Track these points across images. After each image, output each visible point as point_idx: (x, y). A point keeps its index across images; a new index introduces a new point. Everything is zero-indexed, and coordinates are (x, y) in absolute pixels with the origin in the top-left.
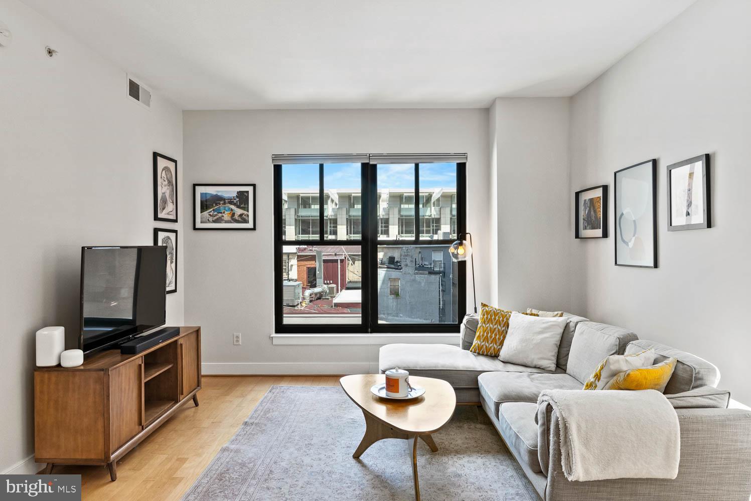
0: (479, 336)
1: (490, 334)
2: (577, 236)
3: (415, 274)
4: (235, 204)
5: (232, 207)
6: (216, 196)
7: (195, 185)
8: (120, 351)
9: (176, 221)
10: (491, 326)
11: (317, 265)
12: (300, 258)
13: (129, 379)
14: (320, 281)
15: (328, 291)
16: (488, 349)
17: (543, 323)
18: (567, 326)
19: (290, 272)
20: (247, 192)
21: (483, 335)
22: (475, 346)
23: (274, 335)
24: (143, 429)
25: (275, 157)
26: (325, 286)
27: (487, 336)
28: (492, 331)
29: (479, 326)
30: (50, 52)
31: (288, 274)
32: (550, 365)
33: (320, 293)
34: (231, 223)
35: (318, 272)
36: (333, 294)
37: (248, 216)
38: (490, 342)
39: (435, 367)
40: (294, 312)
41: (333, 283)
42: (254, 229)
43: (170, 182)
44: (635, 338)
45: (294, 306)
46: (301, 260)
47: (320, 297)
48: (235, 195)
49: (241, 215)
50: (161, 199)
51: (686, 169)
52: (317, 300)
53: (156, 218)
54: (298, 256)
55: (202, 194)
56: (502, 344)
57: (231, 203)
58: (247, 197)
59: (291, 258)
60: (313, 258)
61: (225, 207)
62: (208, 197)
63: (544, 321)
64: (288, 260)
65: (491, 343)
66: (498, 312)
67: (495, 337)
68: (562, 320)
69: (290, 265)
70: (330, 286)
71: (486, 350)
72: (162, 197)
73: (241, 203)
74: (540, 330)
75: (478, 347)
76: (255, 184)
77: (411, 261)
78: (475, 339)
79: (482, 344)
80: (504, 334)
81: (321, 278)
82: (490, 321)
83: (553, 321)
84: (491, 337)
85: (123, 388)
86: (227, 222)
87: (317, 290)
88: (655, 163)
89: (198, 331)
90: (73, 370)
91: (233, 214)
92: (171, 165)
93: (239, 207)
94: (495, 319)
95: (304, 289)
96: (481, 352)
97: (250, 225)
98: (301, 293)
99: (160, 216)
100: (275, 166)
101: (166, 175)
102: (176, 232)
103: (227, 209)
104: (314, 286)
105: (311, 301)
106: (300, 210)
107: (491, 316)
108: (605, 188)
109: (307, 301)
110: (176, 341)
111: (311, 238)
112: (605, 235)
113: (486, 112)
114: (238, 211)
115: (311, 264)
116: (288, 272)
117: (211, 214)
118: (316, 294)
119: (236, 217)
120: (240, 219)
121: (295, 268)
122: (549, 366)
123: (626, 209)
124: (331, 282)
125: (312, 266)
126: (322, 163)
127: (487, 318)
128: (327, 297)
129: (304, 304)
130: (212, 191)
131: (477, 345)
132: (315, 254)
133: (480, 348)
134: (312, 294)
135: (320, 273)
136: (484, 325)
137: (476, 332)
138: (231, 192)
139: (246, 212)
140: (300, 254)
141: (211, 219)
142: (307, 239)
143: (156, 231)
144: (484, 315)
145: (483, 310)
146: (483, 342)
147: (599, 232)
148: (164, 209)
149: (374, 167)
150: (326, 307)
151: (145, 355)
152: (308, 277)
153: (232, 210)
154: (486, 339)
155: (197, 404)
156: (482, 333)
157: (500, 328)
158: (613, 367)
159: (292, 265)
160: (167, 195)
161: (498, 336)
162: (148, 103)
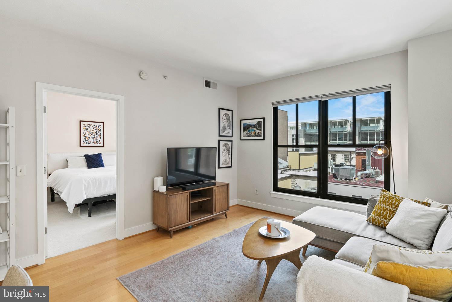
0: (375, 212)
1: (382, 212)
4: (256, 128)
5: (255, 129)
6: (249, 124)
7: (241, 120)
8: (182, 189)
9: (232, 136)
10: (384, 206)
11: (366, 157)
12: (357, 154)
13: (181, 200)
14: (369, 167)
15: (374, 173)
17: (423, 211)
19: (351, 161)
20: (261, 122)
21: (377, 211)
22: (370, 217)
23: (273, 192)
24: (189, 222)
25: (273, 103)
26: (372, 170)
27: (380, 212)
28: (385, 210)
29: (377, 204)
30: (165, 77)
31: (350, 163)
32: (422, 245)
33: (368, 174)
34: (254, 137)
35: (367, 162)
36: (378, 175)
37: (261, 133)
38: (381, 217)
39: (325, 225)
40: (349, 183)
41: (378, 169)
42: (264, 139)
43: (228, 120)
45: (350, 180)
46: (358, 155)
47: (368, 176)
48: (256, 123)
49: (258, 133)
50: (222, 128)
52: (366, 178)
53: (220, 136)
54: (356, 152)
55: (244, 124)
56: (390, 220)
57: (254, 127)
58: (261, 124)
59: (352, 154)
60: (365, 154)
61: (252, 129)
62: (246, 125)
63: (423, 209)
64: (350, 155)
65: (383, 218)
66: (393, 197)
67: (386, 215)
68: (441, 211)
69: (351, 157)
70: (376, 170)
71: (378, 222)
72: (223, 127)
73: (258, 128)
74: (418, 215)
75: (372, 219)
76: (264, 118)
78: (372, 213)
79: (376, 217)
81: (369, 166)
84: (383, 214)
85: (178, 203)
86: (252, 136)
87: (365, 172)
89: (228, 185)
90: (162, 193)
91: (255, 133)
92: (229, 113)
93: (257, 129)
94: (388, 201)
95: (357, 171)
96: (374, 223)
97: (262, 138)
98: (355, 173)
99: (221, 134)
100: (274, 108)
101: (226, 117)
102: (232, 141)
103: (253, 130)
104: (365, 169)
105: (362, 178)
106: (362, 127)
107: (386, 199)
109: (359, 178)
110: (212, 188)
111: (368, 143)
114: (257, 131)
115: (363, 157)
116: (350, 161)
117: (247, 133)
118: (366, 174)
119: (257, 134)
121: (354, 160)
122: (419, 245)
124: (377, 168)
125: (364, 158)
126: (297, 103)
127: (383, 200)
128: (374, 177)
129: (357, 180)
130: (247, 122)
131: (372, 217)
132: (366, 152)
133: (374, 220)
134: (363, 174)
135: (369, 163)
136: (379, 204)
137: (374, 208)
138: (254, 122)
139: (260, 131)
140: (358, 151)
141: (247, 135)
142: (366, 143)
143: (219, 141)
144: (381, 197)
145: (382, 194)
146: (376, 216)
148: (224, 131)
149: (326, 102)
150: (371, 182)
151: (191, 192)
152: (363, 165)
153: (255, 131)
154: (379, 215)
155: (227, 218)
156: (377, 210)
157: (391, 209)
158: (380, 255)
159: (352, 158)
160: (226, 125)
161: (389, 214)
162: (215, 88)
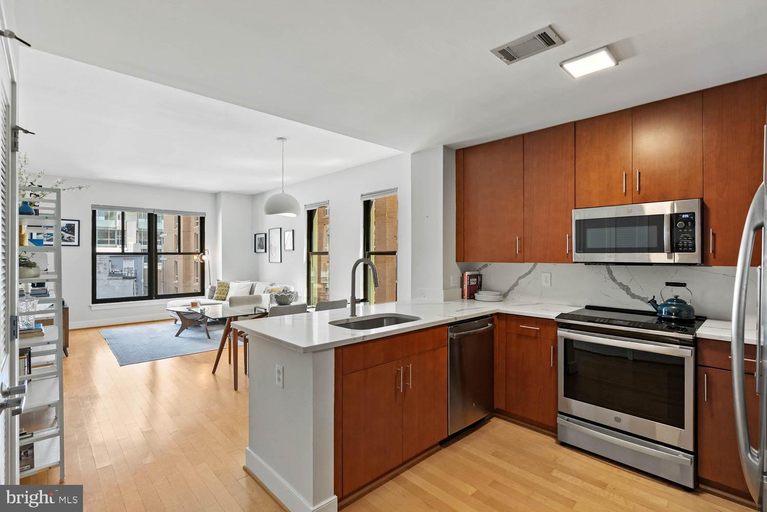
0: (217, 293)
1: (221, 292)
2: (255, 252)
3: (108, 280)
4: (64, 231)
5: (63, 233)
10: (221, 288)
16: (221, 297)
18: (253, 285)
20: (74, 225)
23: (91, 305)
25: (93, 206)
28: (223, 290)
34: (62, 242)
37: (75, 238)
38: (222, 295)
42: (78, 245)
44: (275, 284)
48: (65, 225)
49: (69, 237)
51: (289, 232)
56: (227, 294)
58: (74, 227)
63: (242, 284)
66: (223, 282)
67: (224, 293)
68: (251, 283)
73: (69, 231)
74: (241, 287)
76: (79, 221)
77: (105, 269)
78: (214, 294)
80: (228, 291)
82: (221, 286)
83: (247, 284)
88: (281, 229)
93: (66, 232)
94: (223, 285)
96: (218, 299)
97: (75, 243)
100: (92, 211)
108: (266, 234)
112: (266, 252)
113: (216, 195)
114: (67, 235)
119: (65, 238)
120: (68, 240)
123: (272, 243)
126: (124, 211)
131: (216, 296)
133: (218, 297)
136: (219, 288)
137: (215, 291)
138: (62, 224)
139: (72, 236)
144: (218, 284)
146: (219, 295)
147: (264, 250)
156: (218, 291)
157: (226, 289)
158: (268, 289)
